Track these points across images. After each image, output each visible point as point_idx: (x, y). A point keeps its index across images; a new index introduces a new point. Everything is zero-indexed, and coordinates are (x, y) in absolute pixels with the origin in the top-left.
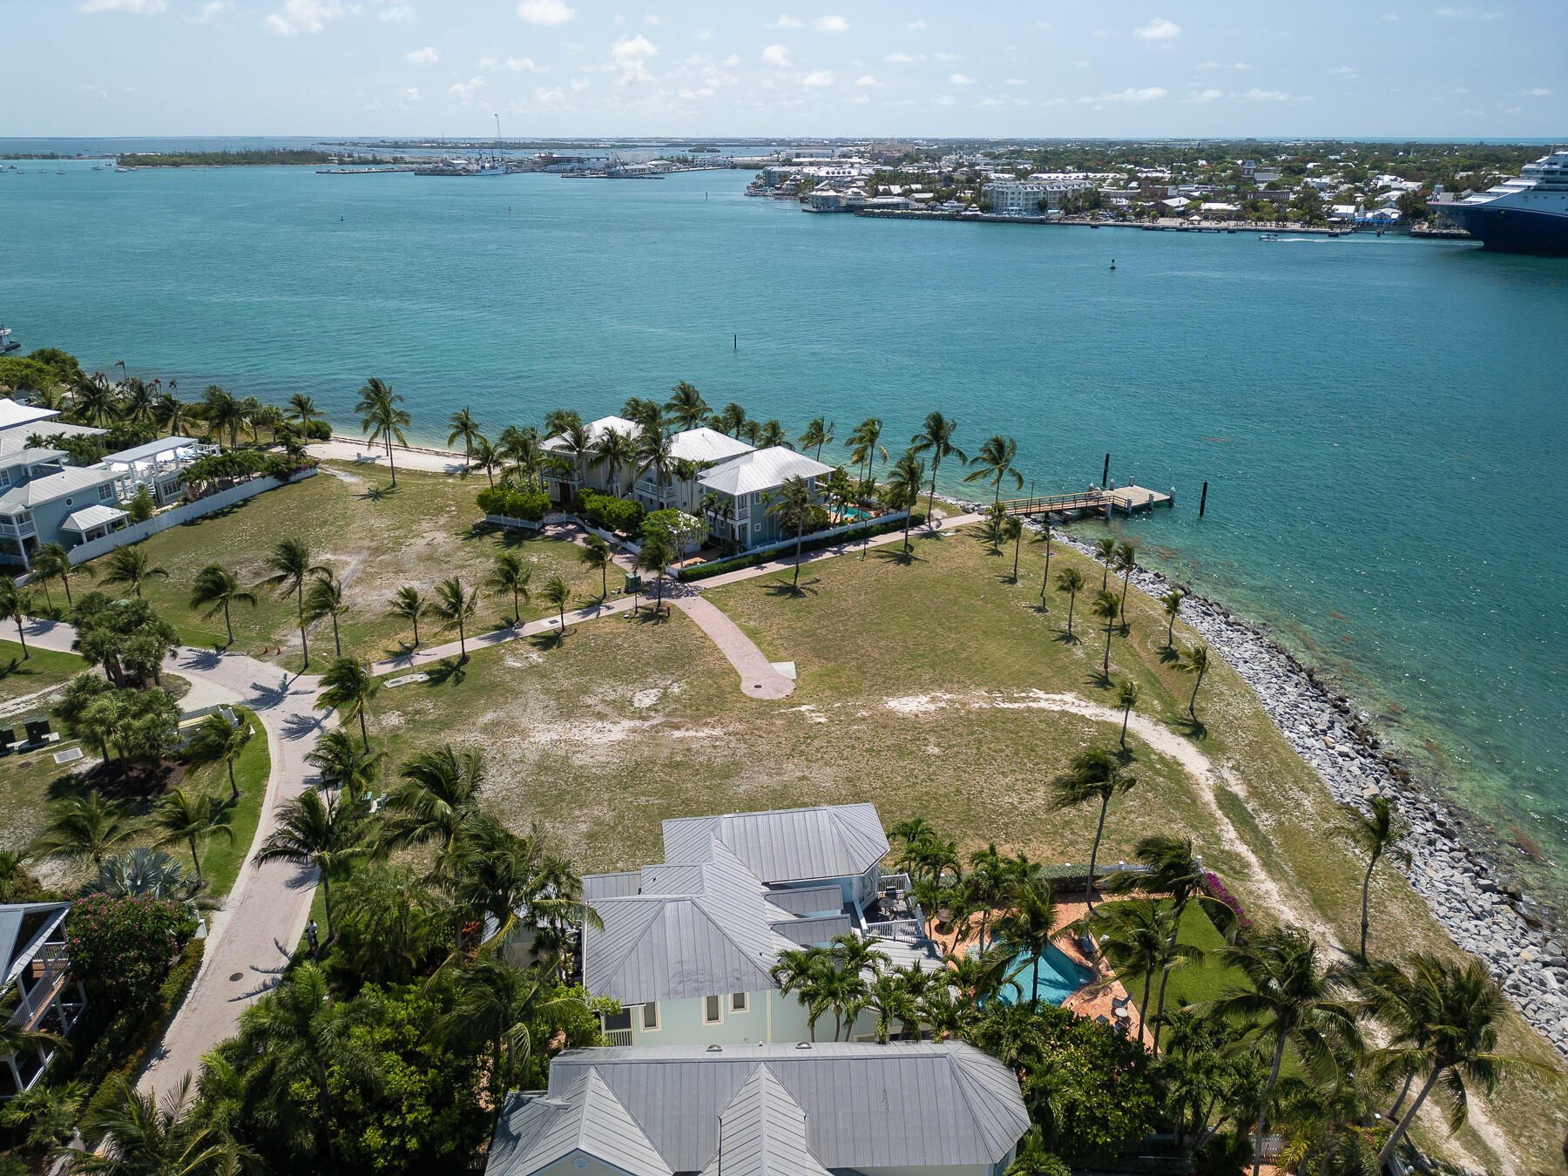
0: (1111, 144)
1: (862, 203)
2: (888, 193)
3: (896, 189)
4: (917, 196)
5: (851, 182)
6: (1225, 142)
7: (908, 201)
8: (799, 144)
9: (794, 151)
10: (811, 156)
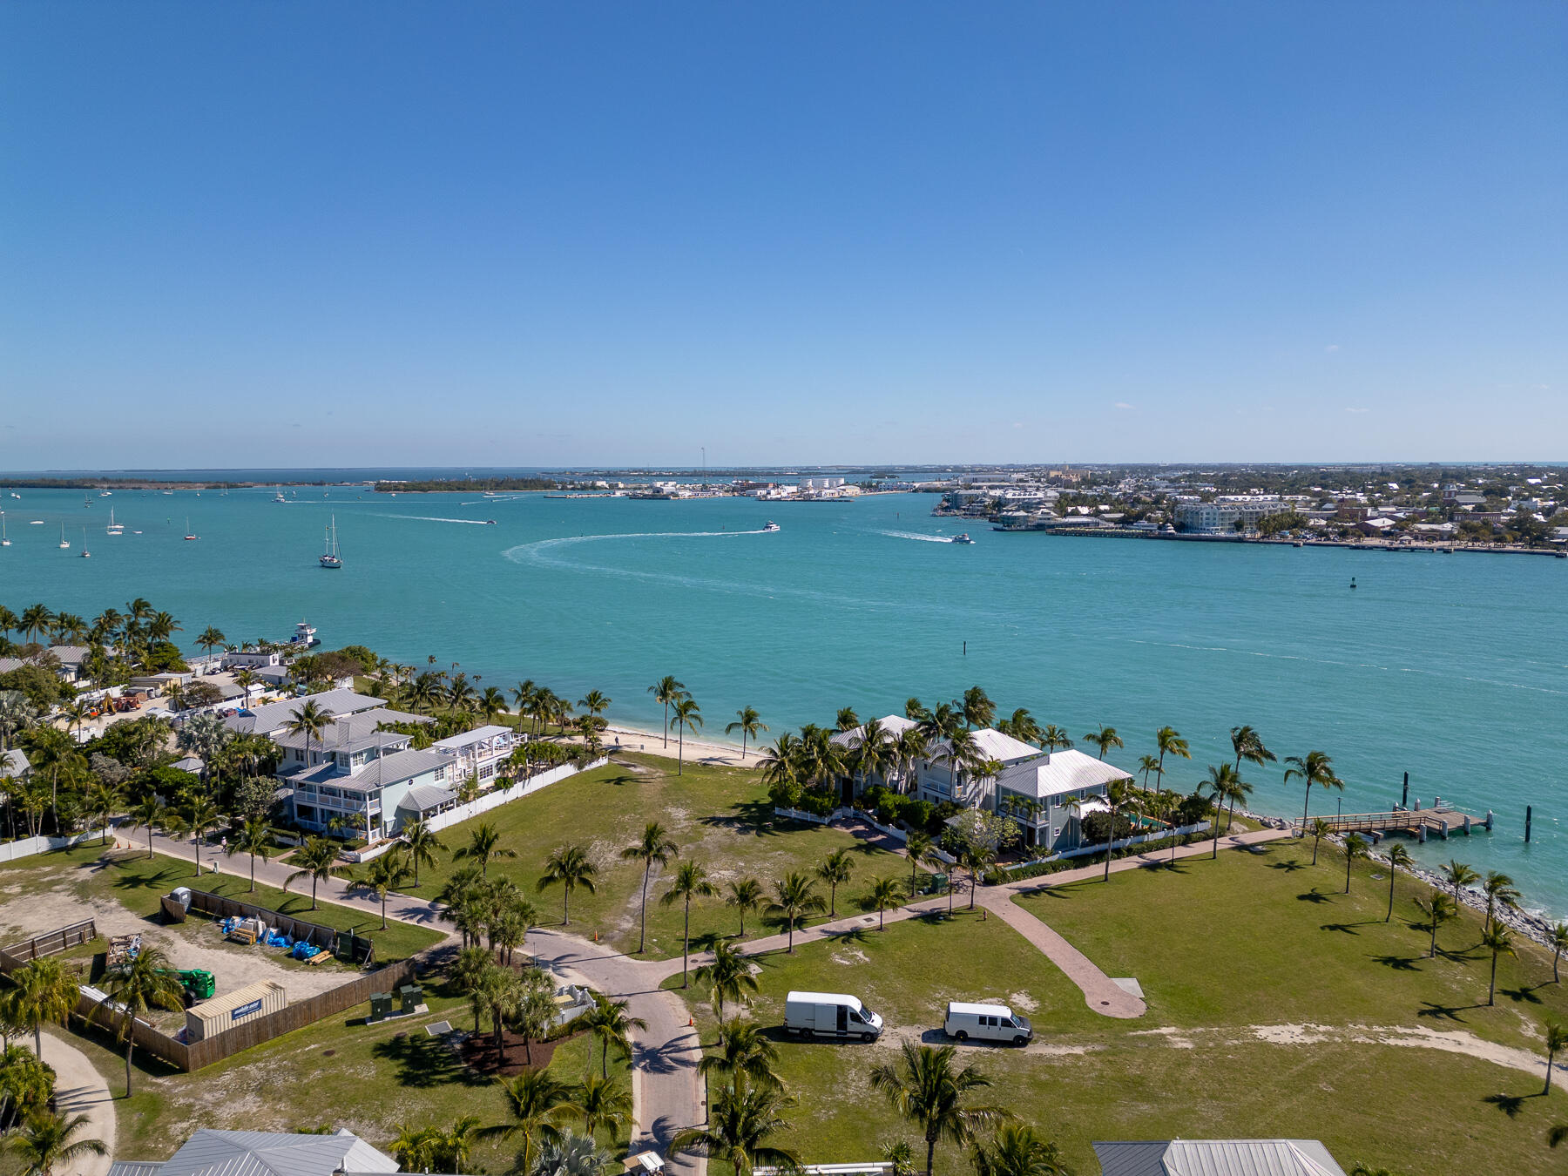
0: (1288, 468)
1: (1052, 522)
2: (1076, 513)
3: (1084, 510)
4: (1106, 516)
5: (1039, 503)
6: (1407, 466)
7: (1098, 520)
8: (973, 470)
9: (972, 476)
10: (990, 481)
